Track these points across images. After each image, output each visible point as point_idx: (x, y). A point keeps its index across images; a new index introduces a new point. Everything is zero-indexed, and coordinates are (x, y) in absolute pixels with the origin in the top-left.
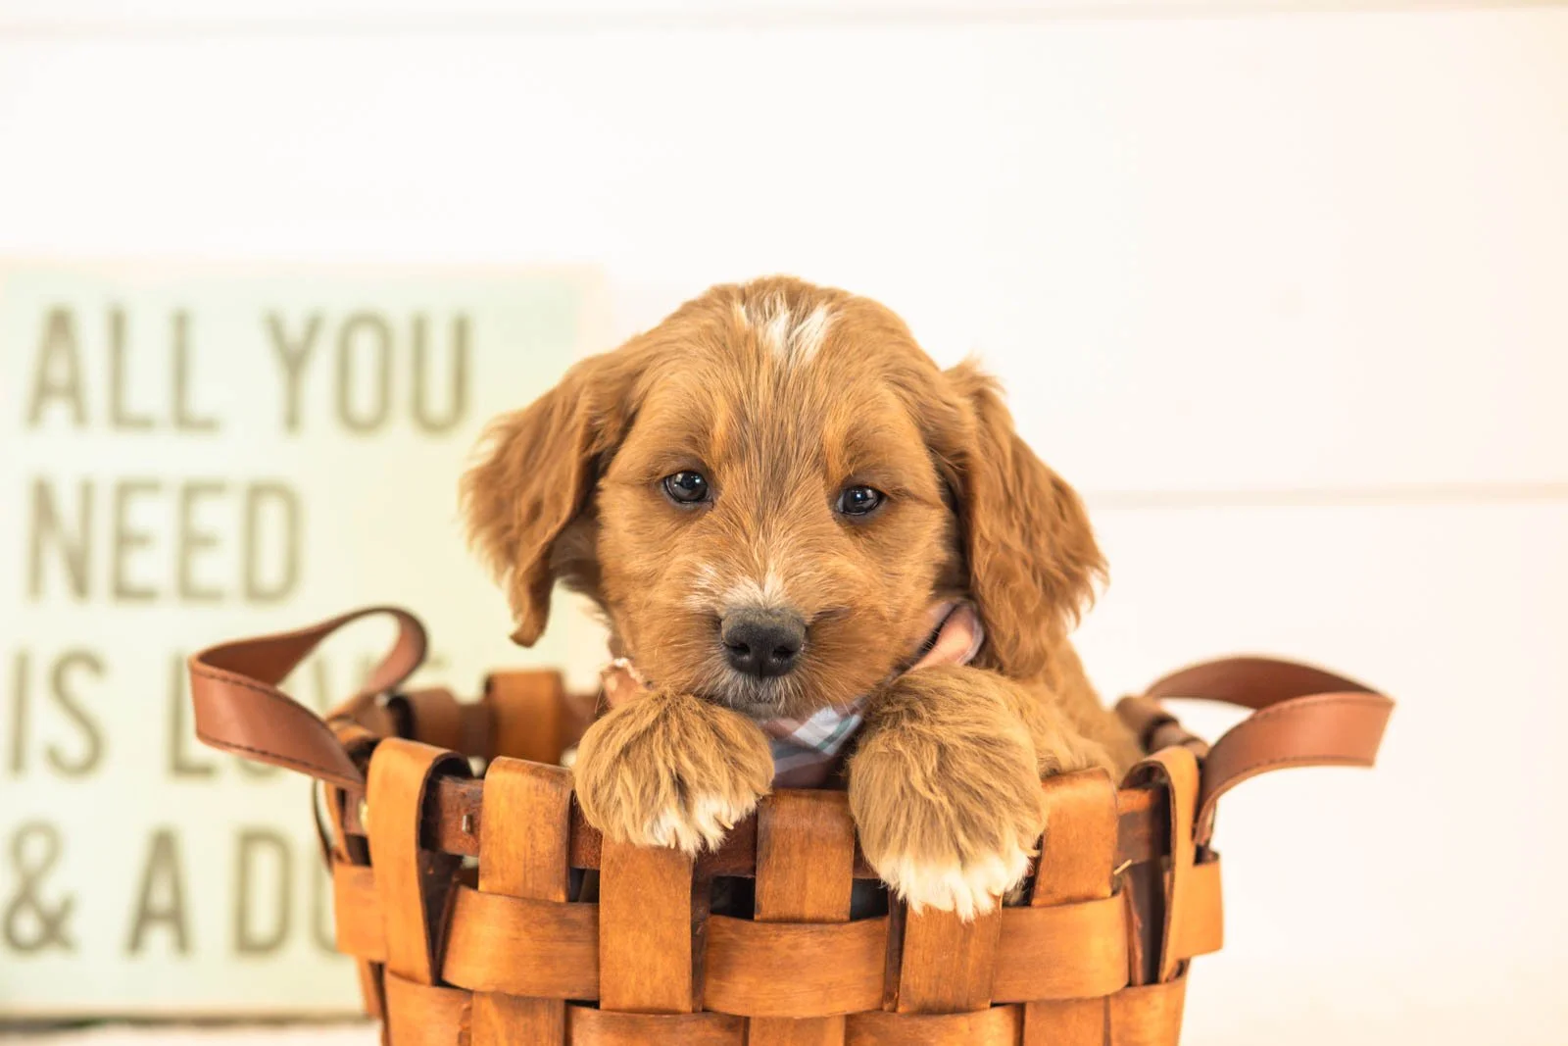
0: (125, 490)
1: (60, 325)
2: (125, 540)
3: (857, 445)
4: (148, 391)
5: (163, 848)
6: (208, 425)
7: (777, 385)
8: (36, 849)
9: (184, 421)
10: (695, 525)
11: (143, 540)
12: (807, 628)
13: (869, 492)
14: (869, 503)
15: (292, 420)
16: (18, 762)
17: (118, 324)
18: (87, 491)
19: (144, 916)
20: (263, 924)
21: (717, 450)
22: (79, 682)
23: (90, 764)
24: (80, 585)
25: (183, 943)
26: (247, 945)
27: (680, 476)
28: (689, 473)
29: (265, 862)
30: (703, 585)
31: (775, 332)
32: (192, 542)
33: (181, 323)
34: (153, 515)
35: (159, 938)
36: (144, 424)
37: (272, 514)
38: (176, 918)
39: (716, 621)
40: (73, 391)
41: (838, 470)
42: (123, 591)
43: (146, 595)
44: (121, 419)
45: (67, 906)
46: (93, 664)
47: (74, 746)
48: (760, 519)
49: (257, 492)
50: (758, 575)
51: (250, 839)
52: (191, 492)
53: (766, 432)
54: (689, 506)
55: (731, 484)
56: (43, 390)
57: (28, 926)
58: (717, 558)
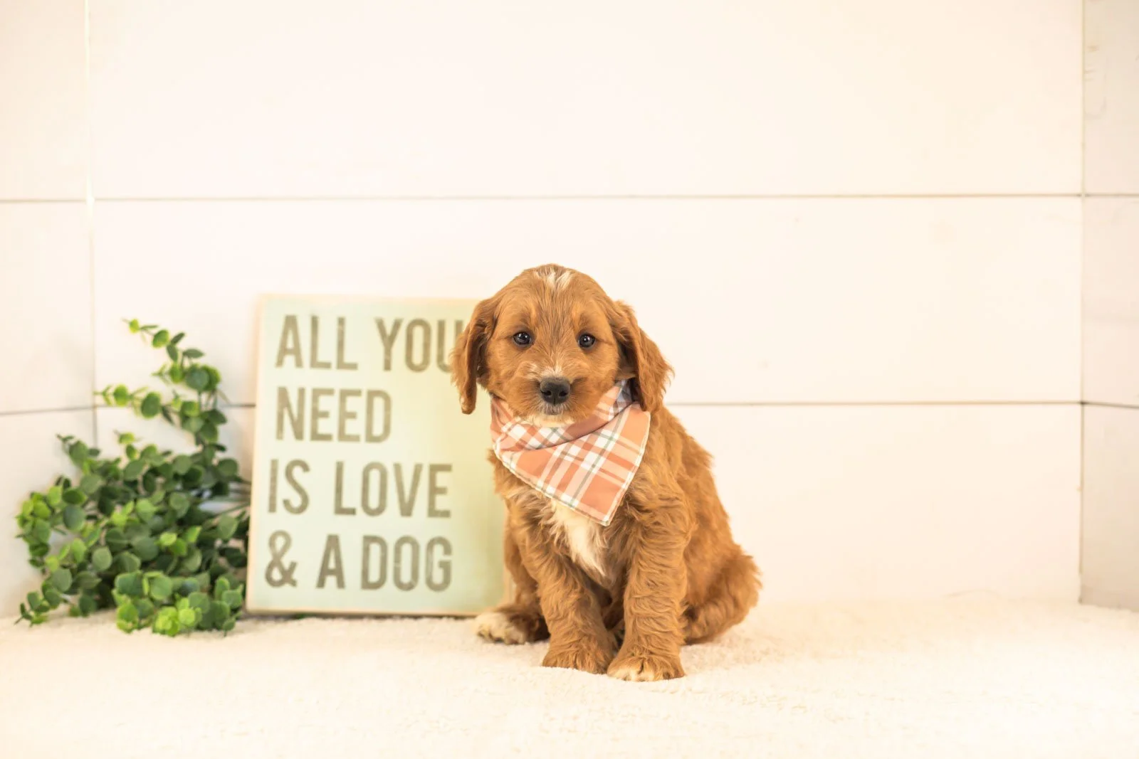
0: (317, 393)
1: (291, 322)
2: (317, 414)
3: (584, 319)
4: (327, 352)
5: (333, 542)
6: (353, 366)
7: (552, 297)
8: (280, 542)
9: (342, 365)
10: (527, 351)
11: (325, 415)
12: (571, 385)
13: (589, 339)
14: (589, 343)
15: (387, 366)
16: (272, 508)
17: (314, 322)
18: (302, 392)
19: (324, 572)
20: (374, 576)
21: (533, 322)
22: (297, 472)
23: (302, 509)
24: (299, 435)
25: (341, 584)
26: (367, 585)
27: (520, 335)
28: (523, 333)
29: (375, 549)
30: (533, 370)
31: (551, 279)
32: (345, 415)
33: (341, 321)
34: (329, 404)
35: (331, 581)
36: (327, 365)
37: (379, 403)
38: (338, 573)
39: (538, 384)
40: (296, 351)
41: (578, 328)
42: (316, 436)
43: (327, 437)
44: (315, 363)
45: (293, 566)
46: (305, 467)
47: (296, 501)
48: (551, 346)
49: (372, 394)
50: (553, 366)
51: (369, 540)
52: (345, 394)
53: (550, 313)
54: (524, 346)
55: (540, 335)
56: (284, 351)
57: (276, 575)
58: (536, 360)
